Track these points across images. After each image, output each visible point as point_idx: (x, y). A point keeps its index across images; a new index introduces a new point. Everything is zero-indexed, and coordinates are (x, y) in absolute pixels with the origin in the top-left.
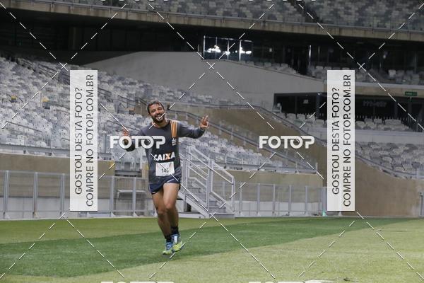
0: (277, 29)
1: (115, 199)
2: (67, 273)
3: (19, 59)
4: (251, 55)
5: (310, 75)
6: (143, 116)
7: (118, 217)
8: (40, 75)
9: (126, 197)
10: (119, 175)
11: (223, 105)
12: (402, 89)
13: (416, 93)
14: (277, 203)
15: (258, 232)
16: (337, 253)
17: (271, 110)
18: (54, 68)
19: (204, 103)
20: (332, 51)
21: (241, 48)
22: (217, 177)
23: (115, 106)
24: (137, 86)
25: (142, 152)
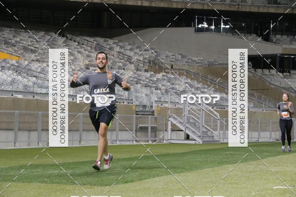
0: (248, 10)
1: (136, 131)
2: (105, 183)
3: (68, 35)
4: (229, 28)
5: (272, 41)
6: (154, 72)
7: (139, 144)
8: (82, 46)
9: (144, 129)
10: (138, 114)
11: (211, 64)
14: (250, 132)
15: (237, 153)
18: (92, 41)
19: (197, 63)
20: (287, 25)
21: (222, 24)
22: (207, 115)
23: (135, 66)
24: (150, 52)
25: (154, 98)
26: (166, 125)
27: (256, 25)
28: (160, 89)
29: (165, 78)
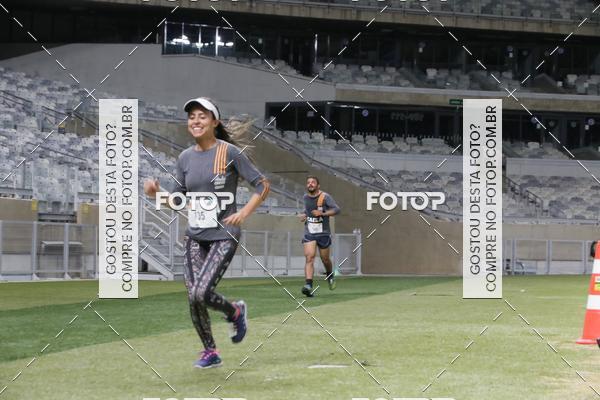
0: (269, 11)
1: (38, 254)
4: (232, 48)
6: (78, 135)
7: (43, 280)
9: (54, 251)
10: (43, 221)
12: (445, 96)
14: (270, 257)
16: (353, 326)
17: (260, 126)
19: (167, 116)
21: (218, 38)
22: (183, 222)
23: (38, 121)
24: (70, 93)
25: (77, 187)
27: (286, 41)
28: (90, 169)
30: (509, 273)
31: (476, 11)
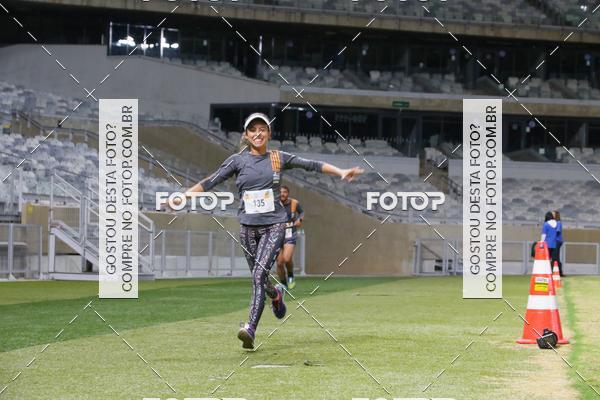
4: (178, 49)
5: (261, 78)
6: (23, 135)
12: (388, 98)
13: (408, 103)
14: (215, 258)
15: (186, 299)
17: (205, 128)
20: (291, 45)
21: (163, 40)
24: (15, 93)
25: (22, 187)
26: (46, 242)
27: (231, 43)
28: (34, 170)
29: (46, 146)
30: (451, 273)
31: (418, 14)
